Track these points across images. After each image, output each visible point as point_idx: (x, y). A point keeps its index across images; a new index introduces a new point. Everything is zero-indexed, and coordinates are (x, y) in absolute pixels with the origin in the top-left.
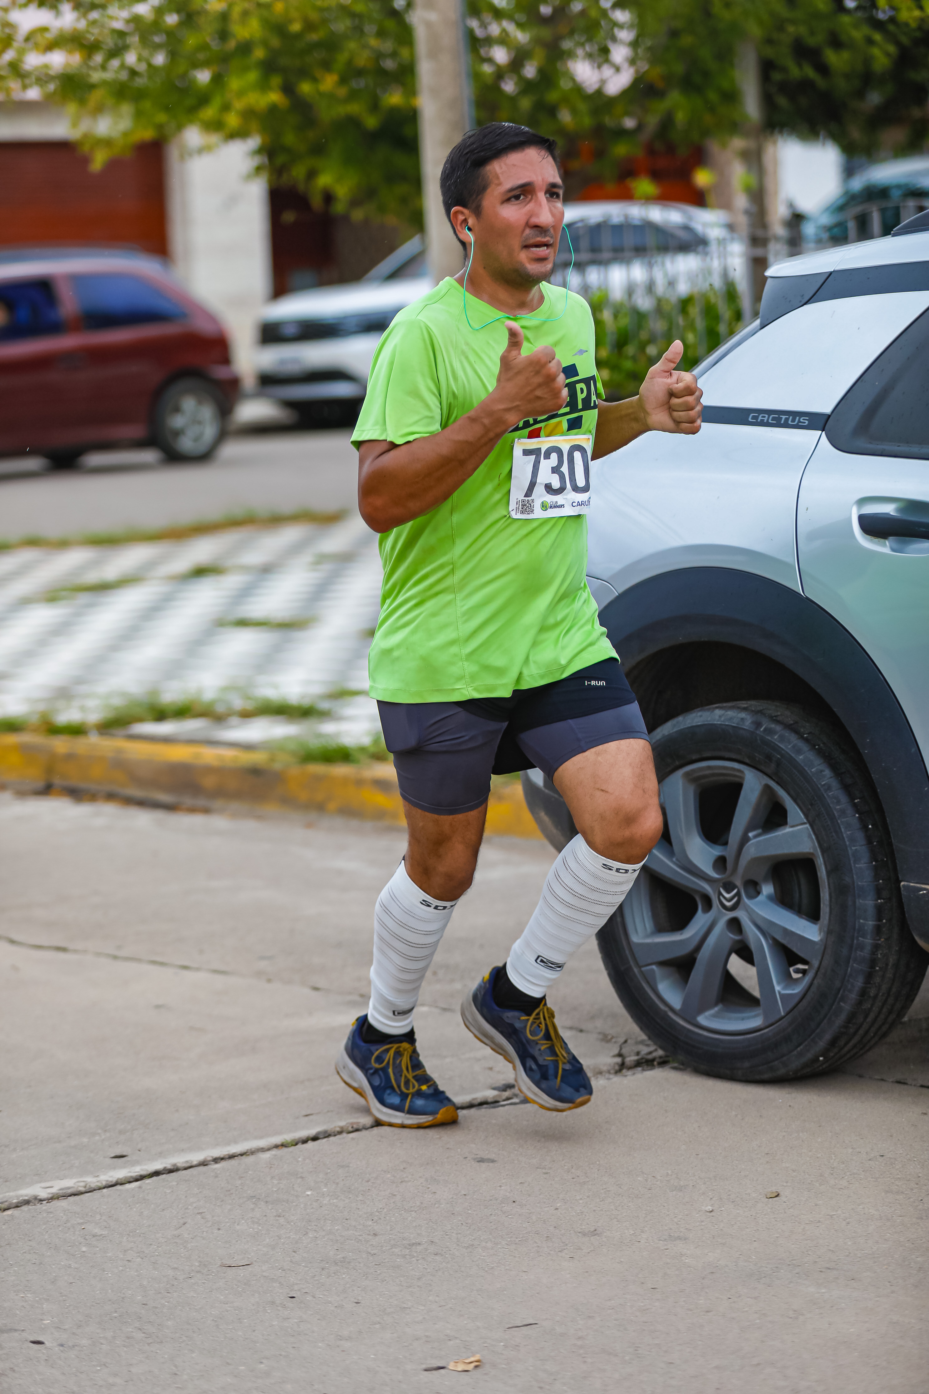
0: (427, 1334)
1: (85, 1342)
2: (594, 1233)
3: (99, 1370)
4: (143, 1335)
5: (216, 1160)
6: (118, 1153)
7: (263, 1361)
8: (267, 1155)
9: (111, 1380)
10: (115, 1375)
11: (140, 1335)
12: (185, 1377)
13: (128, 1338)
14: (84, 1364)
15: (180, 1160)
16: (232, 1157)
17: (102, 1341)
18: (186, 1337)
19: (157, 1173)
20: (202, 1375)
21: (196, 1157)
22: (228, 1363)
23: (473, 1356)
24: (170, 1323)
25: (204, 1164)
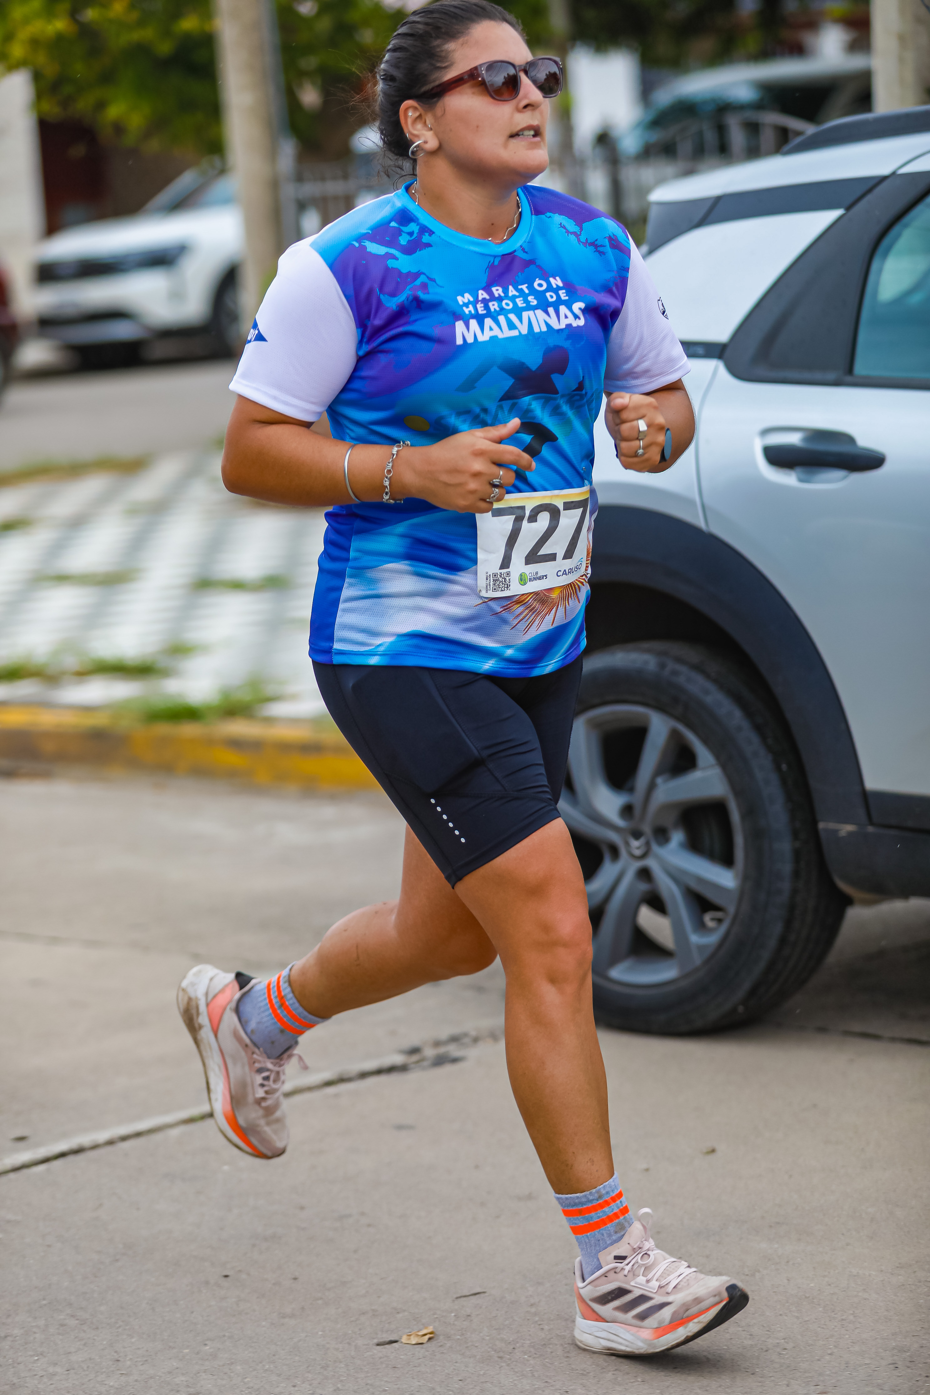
0: (373, 1308)
1: (16, 1332)
2: (530, 1197)
3: (37, 1360)
4: (77, 1322)
5: (124, 1138)
6: (19, 1133)
7: (207, 1342)
8: (175, 1132)
9: (51, 1370)
10: (55, 1364)
11: (73, 1322)
12: (128, 1363)
13: (62, 1325)
14: (20, 1354)
15: (85, 1139)
16: (138, 1135)
17: (34, 1330)
18: (123, 1321)
19: (62, 1155)
20: (146, 1361)
21: (102, 1136)
22: (170, 1347)
23: (426, 1328)
24: (103, 1308)
25: (110, 1143)
